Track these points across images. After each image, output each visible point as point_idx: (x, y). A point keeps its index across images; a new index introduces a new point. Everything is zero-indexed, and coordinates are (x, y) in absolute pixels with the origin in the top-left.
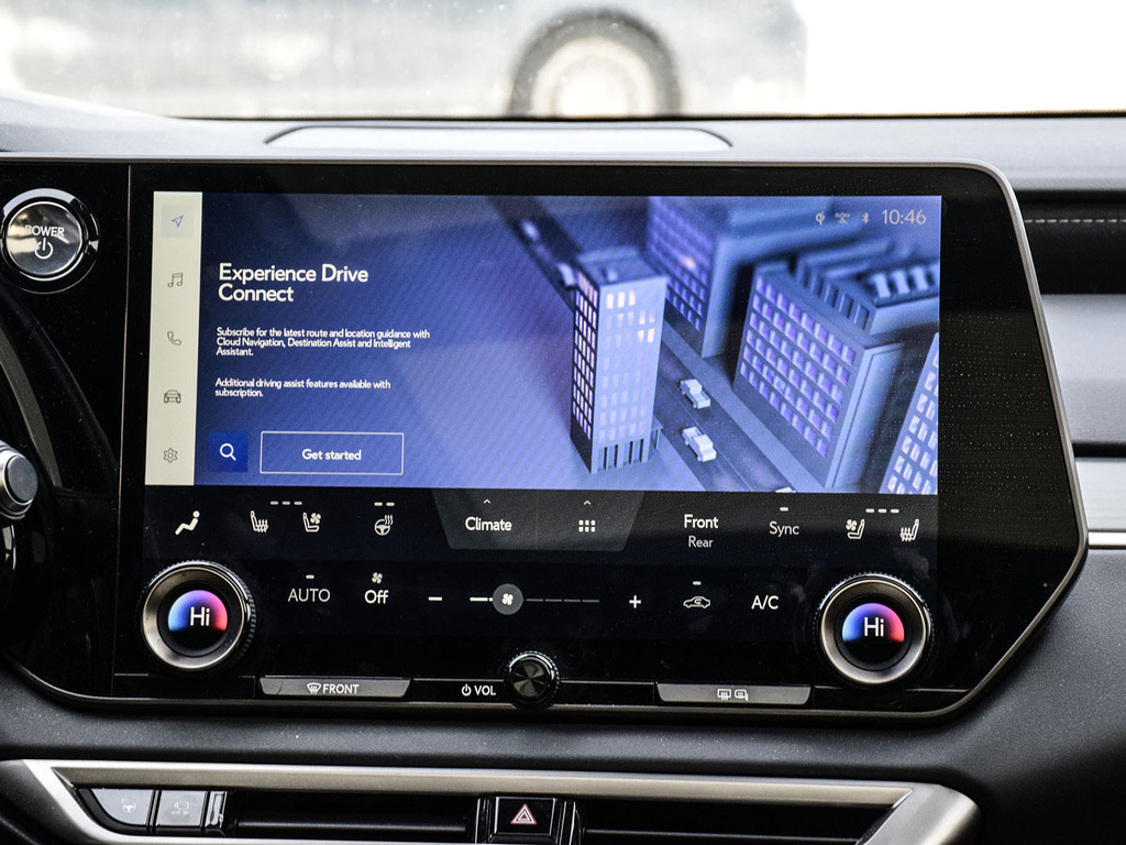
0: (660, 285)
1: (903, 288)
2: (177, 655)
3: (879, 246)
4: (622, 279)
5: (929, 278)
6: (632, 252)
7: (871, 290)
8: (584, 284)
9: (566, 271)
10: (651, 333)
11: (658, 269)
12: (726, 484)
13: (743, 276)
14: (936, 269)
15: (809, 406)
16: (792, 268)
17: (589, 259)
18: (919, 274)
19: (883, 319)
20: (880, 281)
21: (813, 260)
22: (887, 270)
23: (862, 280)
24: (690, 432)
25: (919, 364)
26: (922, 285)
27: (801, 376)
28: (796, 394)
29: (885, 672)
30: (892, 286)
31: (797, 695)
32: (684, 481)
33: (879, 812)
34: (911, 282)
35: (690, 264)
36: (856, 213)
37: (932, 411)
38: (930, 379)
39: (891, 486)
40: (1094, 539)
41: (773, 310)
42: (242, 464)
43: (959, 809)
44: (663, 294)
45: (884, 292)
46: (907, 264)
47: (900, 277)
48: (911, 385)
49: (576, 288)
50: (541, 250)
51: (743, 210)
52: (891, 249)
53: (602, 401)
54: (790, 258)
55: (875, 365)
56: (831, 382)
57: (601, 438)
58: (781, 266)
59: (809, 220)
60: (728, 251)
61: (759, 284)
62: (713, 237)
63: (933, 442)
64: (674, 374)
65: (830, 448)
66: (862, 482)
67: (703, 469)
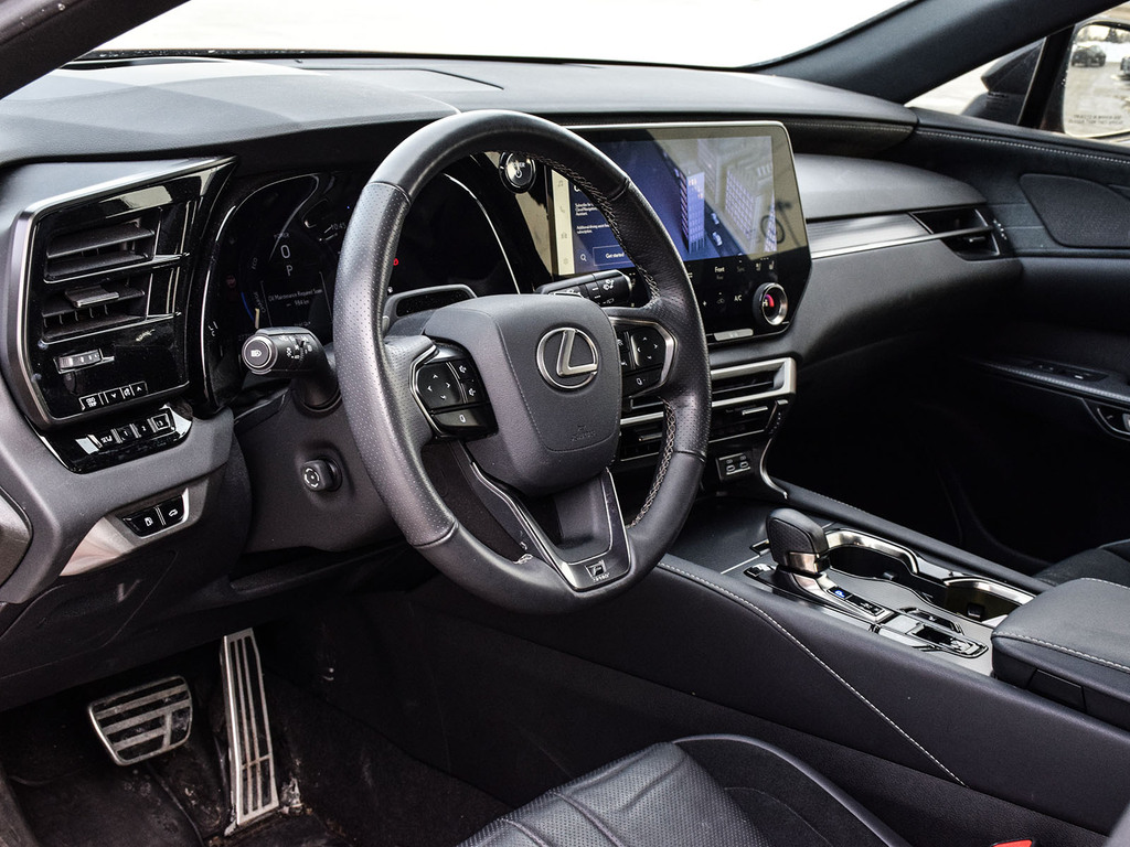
0: (703, 174)
1: (764, 172)
3: (757, 156)
4: (692, 173)
5: (770, 168)
6: (694, 163)
7: (757, 174)
8: (682, 176)
9: (676, 171)
10: (701, 195)
11: (701, 169)
12: (725, 254)
13: (724, 169)
15: (744, 220)
16: (737, 166)
17: (682, 166)
18: (767, 167)
19: (760, 185)
20: (759, 170)
21: (741, 162)
22: (761, 166)
23: (754, 169)
24: (714, 234)
26: (769, 171)
27: (741, 210)
28: (741, 216)
30: (761, 171)
31: (749, 332)
32: (714, 254)
33: (777, 371)
34: (766, 170)
35: (710, 166)
39: (766, 250)
41: (733, 183)
42: (588, 262)
43: (791, 363)
44: (704, 179)
45: (760, 174)
46: (765, 163)
47: (763, 168)
49: (680, 178)
53: (690, 224)
54: (736, 162)
55: (760, 201)
56: (749, 210)
57: (692, 239)
58: (734, 166)
60: (719, 161)
61: (728, 173)
62: (716, 156)
63: (775, 231)
67: (719, 248)
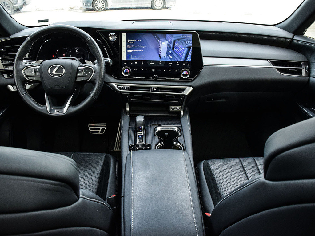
0: (167, 42)
1: (189, 43)
2: (125, 75)
3: (187, 39)
4: (164, 41)
5: (191, 42)
6: (164, 39)
8: (160, 42)
9: (159, 40)
10: (166, 46)
11: (167, 41)
12: (173, 60)
13: (174, 41)
14: (192, 41)
15: (180, 53)
16: (179, 41)
17: (160, 40)
18: (190, 42)
19: (187, 46)
20: (187, 42)
21: (181, 40)
22: (187, 41)
23: (185, 42)
24: (170, 55)
25: (190, 50)
26: (190, 43)
27: (179, 51)
28: (179, 52)
29: (186, 77)
30: (188, 43)
31: (178, 79)
32: (169, 60)
33: (185, 89)
34: (189, 42)
35: (170, 40)
36: (185, 36)
37: (191, 54)
38: (191, 51)
39: (187, 61)
40: (204, 65)
41: (177, 44)
42: (130, 58)
43: (192, 88)
44: (167, 43)
45: (187, 43)
46: (189, 41)
48: (189, 52)
50: (156, 39)
51: (175, 35)
52: (188, 39)
53: (162, 53)
54: (179, 40)
55: (186, 50)
56: (182, 51)
57: (162, 56)
58: (178, 41)
59: (181, 36)
60: (173, 39)
61: (176, 42)
62: (172, 38)
63: (191, 57)
64: (168, 50)
65: (182, 57)
66: (185, 60)
67: (171, 59)
